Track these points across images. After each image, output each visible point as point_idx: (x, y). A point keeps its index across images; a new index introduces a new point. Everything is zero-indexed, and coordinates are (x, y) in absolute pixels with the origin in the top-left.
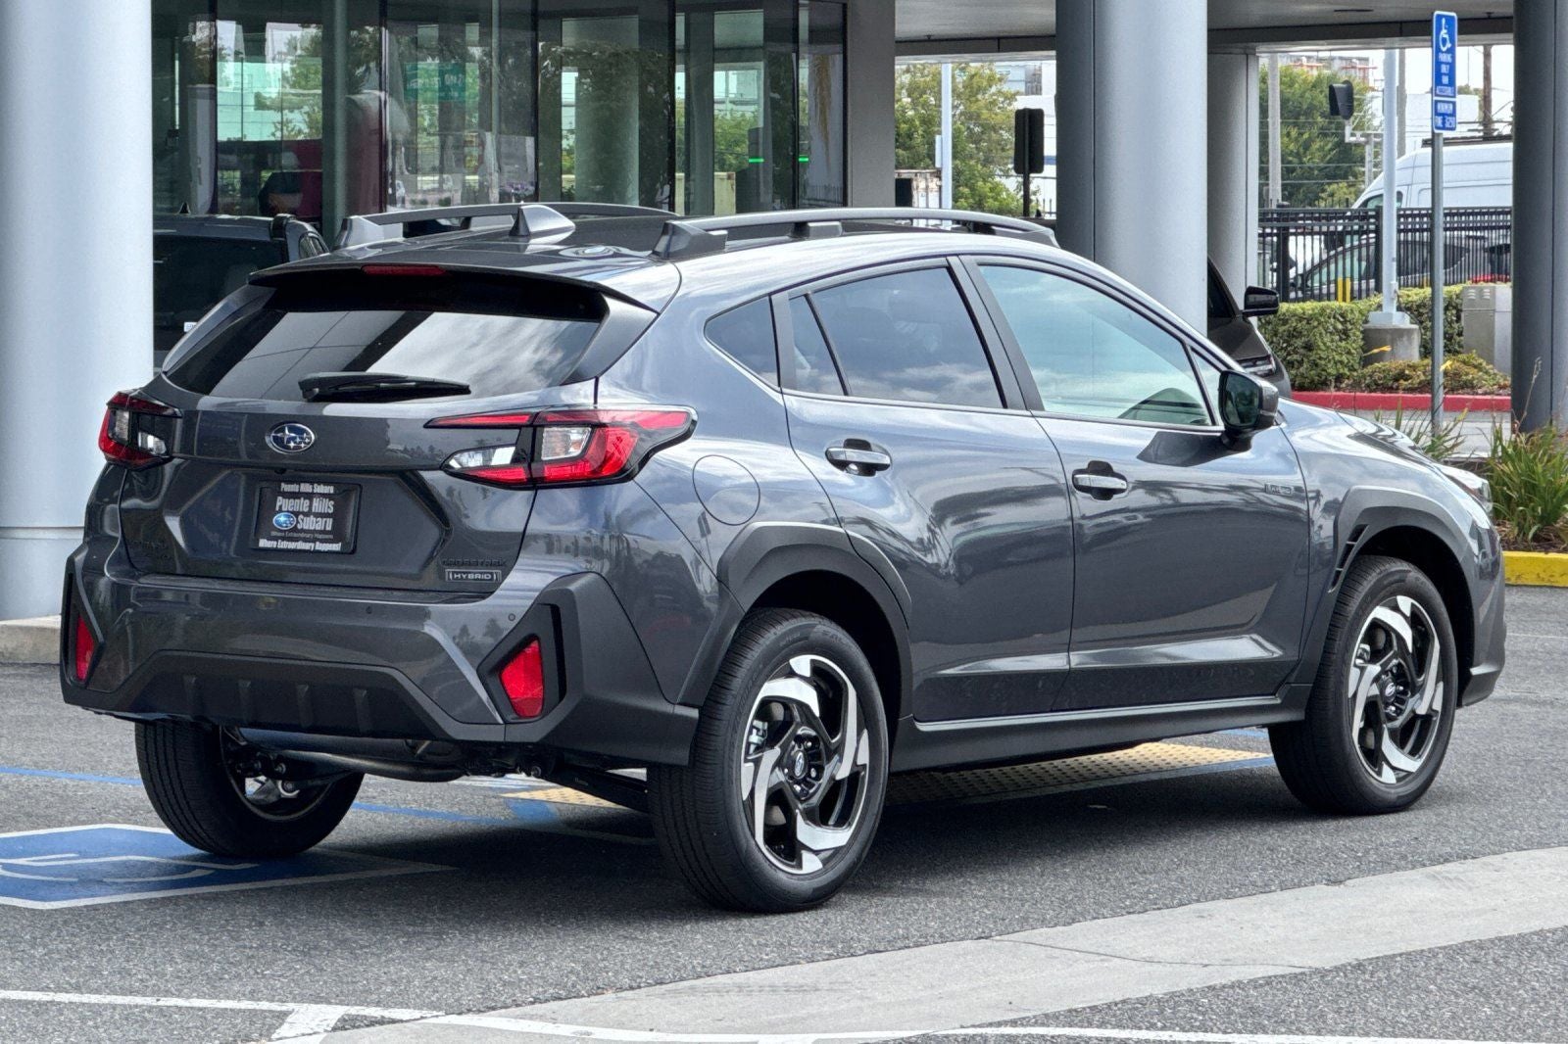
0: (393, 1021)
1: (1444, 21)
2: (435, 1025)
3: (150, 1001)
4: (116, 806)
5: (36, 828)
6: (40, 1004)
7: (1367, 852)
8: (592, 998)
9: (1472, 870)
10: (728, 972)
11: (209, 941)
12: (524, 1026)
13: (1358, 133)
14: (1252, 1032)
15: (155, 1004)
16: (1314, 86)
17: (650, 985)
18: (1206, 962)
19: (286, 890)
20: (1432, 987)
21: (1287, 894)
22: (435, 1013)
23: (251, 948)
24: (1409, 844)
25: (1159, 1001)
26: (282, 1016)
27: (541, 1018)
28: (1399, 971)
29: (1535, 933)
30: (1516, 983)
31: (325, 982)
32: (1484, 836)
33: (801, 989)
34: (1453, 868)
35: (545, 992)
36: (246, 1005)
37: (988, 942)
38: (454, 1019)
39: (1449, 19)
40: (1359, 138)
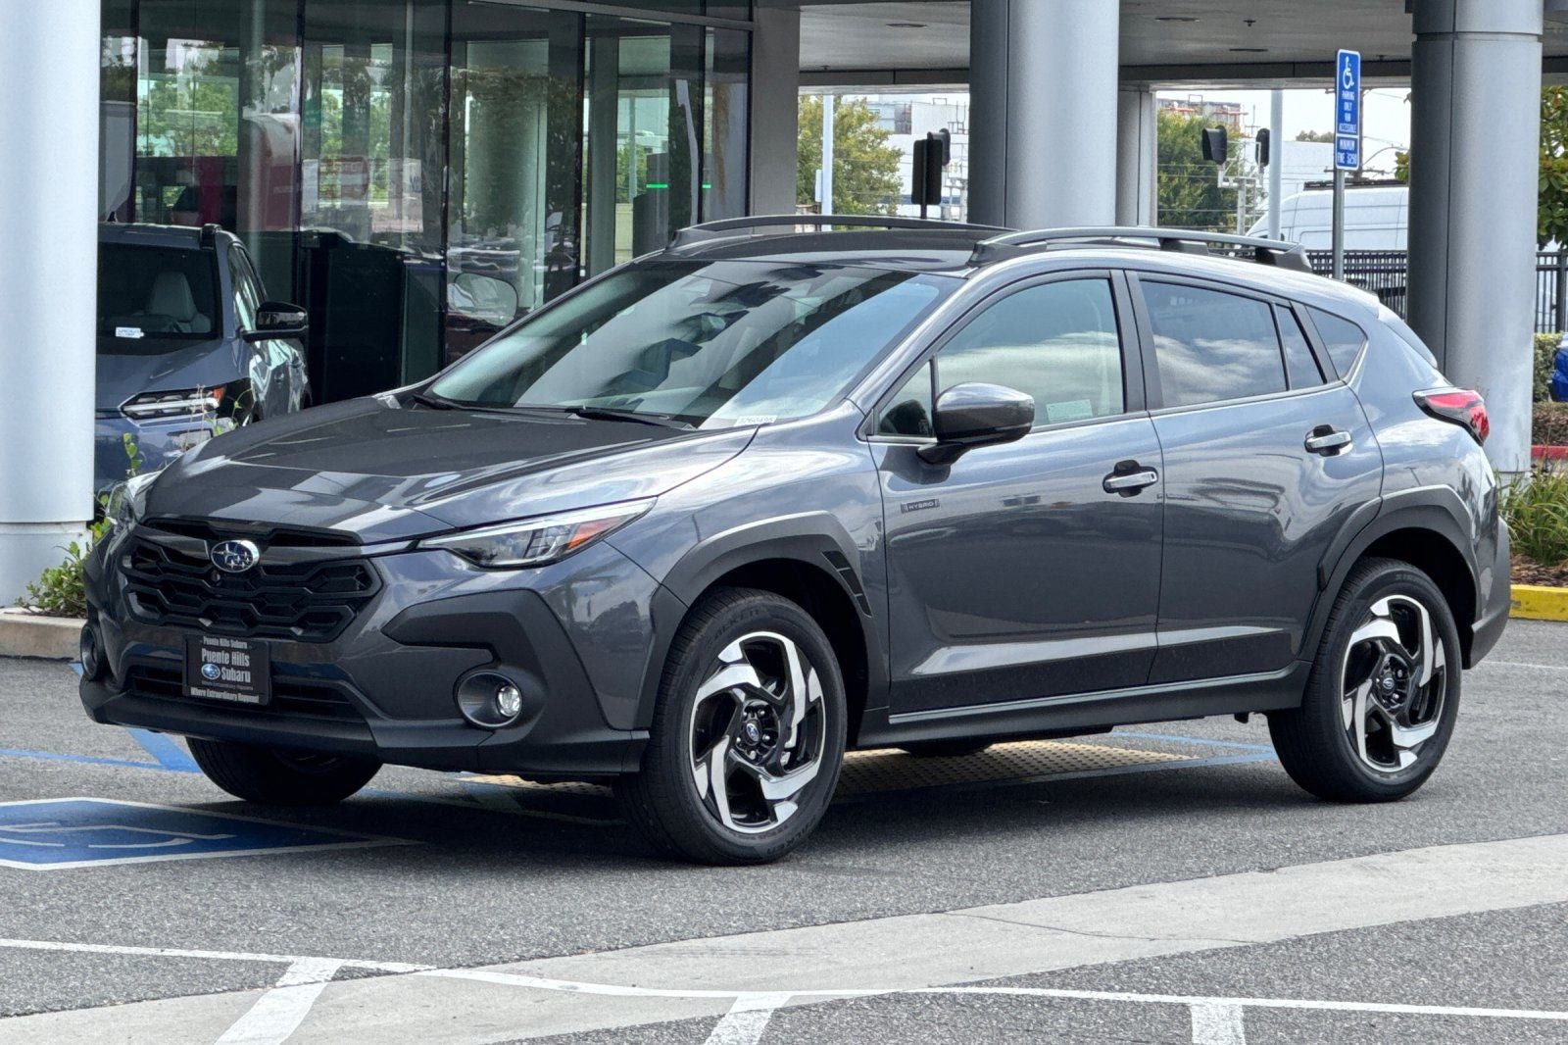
0: (389, 973)
1: (1347, 59)
2: (428, 977)
3: (154, 951)
4: (86, 782)
5: (13, 800)
6: (51, 952)
7: (1295, 844)
8: (574, 957)
9: (1396, 861)
10: (700, 937)
11: (201, 900)
12: (513, 980)
13: (1231, 179)
14: (1205, 995)
15: (160, 954)
16: (1186, 132)
17: (627, 947)
18: (1152, 936)
19: (264, 858)
20: (1370, 960)
21: (1224, 879)
22: (427, 967)
23: (242, 907)
24: (1335, 838)
25: (1114, 967)
26: (283, 967)
27: (528, 973)
28: (1337, 946)
29: (1464, 916)
30: (1449, 958)
31: (318, 938)
32: (1405, 832)
33: (771, 953)
34: (1379, 859)
35: (528, 951)
36: (245, 956)
37: (943, 916)
38: (446, 973)
39: (1353, 58)
40: (1233, 184)
